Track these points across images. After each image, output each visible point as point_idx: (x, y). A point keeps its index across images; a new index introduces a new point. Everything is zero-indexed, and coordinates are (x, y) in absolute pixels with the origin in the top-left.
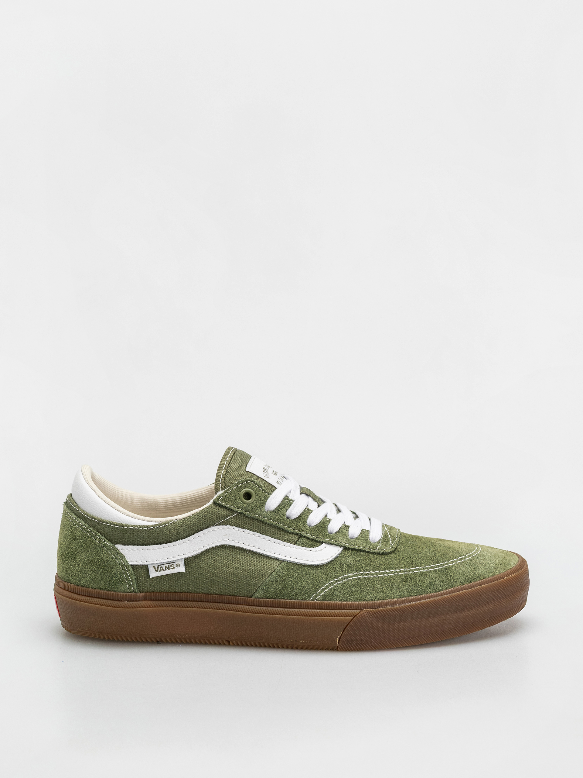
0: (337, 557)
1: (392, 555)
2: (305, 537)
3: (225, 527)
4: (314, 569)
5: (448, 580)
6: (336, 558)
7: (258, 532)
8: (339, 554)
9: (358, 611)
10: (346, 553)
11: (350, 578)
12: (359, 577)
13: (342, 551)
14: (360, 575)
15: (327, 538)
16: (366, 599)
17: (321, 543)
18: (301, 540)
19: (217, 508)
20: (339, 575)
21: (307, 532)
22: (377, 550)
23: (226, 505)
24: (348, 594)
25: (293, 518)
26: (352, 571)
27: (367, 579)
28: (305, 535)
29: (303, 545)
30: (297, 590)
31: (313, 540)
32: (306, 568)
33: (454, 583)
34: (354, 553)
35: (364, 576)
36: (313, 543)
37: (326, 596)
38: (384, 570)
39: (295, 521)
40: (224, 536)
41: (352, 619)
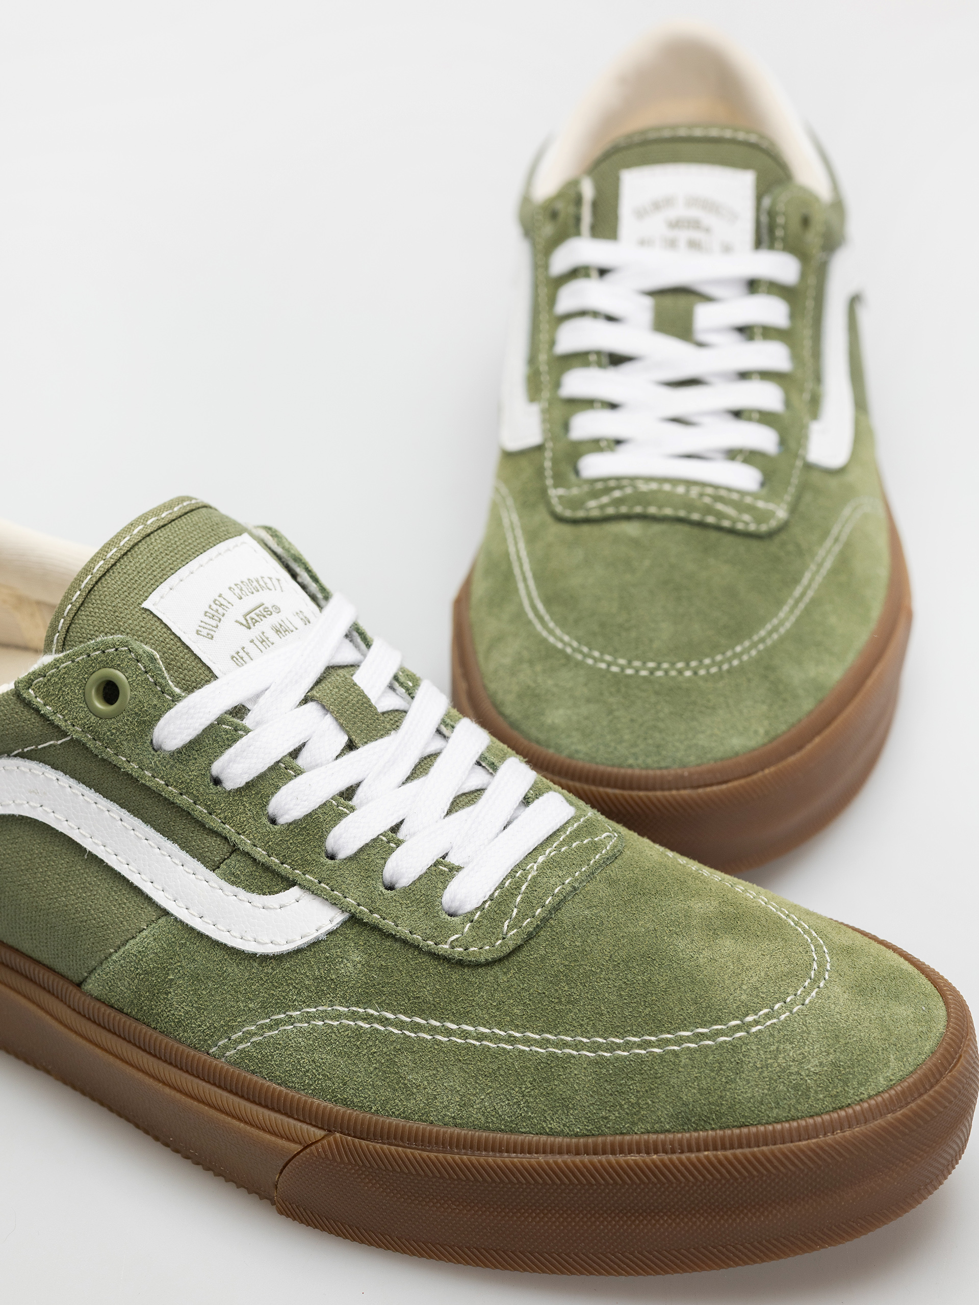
0: (320, 942)
1: (489, 975)
2: (247, 854)
3: (35, 769)
4: (241, 963)
5: (621, 1106)
6: (315, 944)
7: (122, 806)
8: (331, 933)
9: (320, 1133)
10: (351, 933)
11: (332, 1019)
12: (360, 1023)
13: (344, 923)
14: (364, 1019)
15: (310, 872)
16: (355, 1100)
17: (290, 883)
18: (233, 860)
19: (19, 708)
20: (304, 1002)
21: (257, 842)
22: (447, 946)
23: (45, 705)
24: (308, 1071)
25: (228, 789)
26: (345, 1001)
27: (378, 1036)
28: (248, 848)
29: (233, 879)
30: (180, 1011)
31: (266, 868)
32: (219, 954)
33: (636, 1118)
34: (374, 939)
35: (376, 1026)
36: (266, 878)
37: (251, 1058)
38: (441, 1019)
39: (234, 796)
40: (30, 792)
41: (298, 1153)
